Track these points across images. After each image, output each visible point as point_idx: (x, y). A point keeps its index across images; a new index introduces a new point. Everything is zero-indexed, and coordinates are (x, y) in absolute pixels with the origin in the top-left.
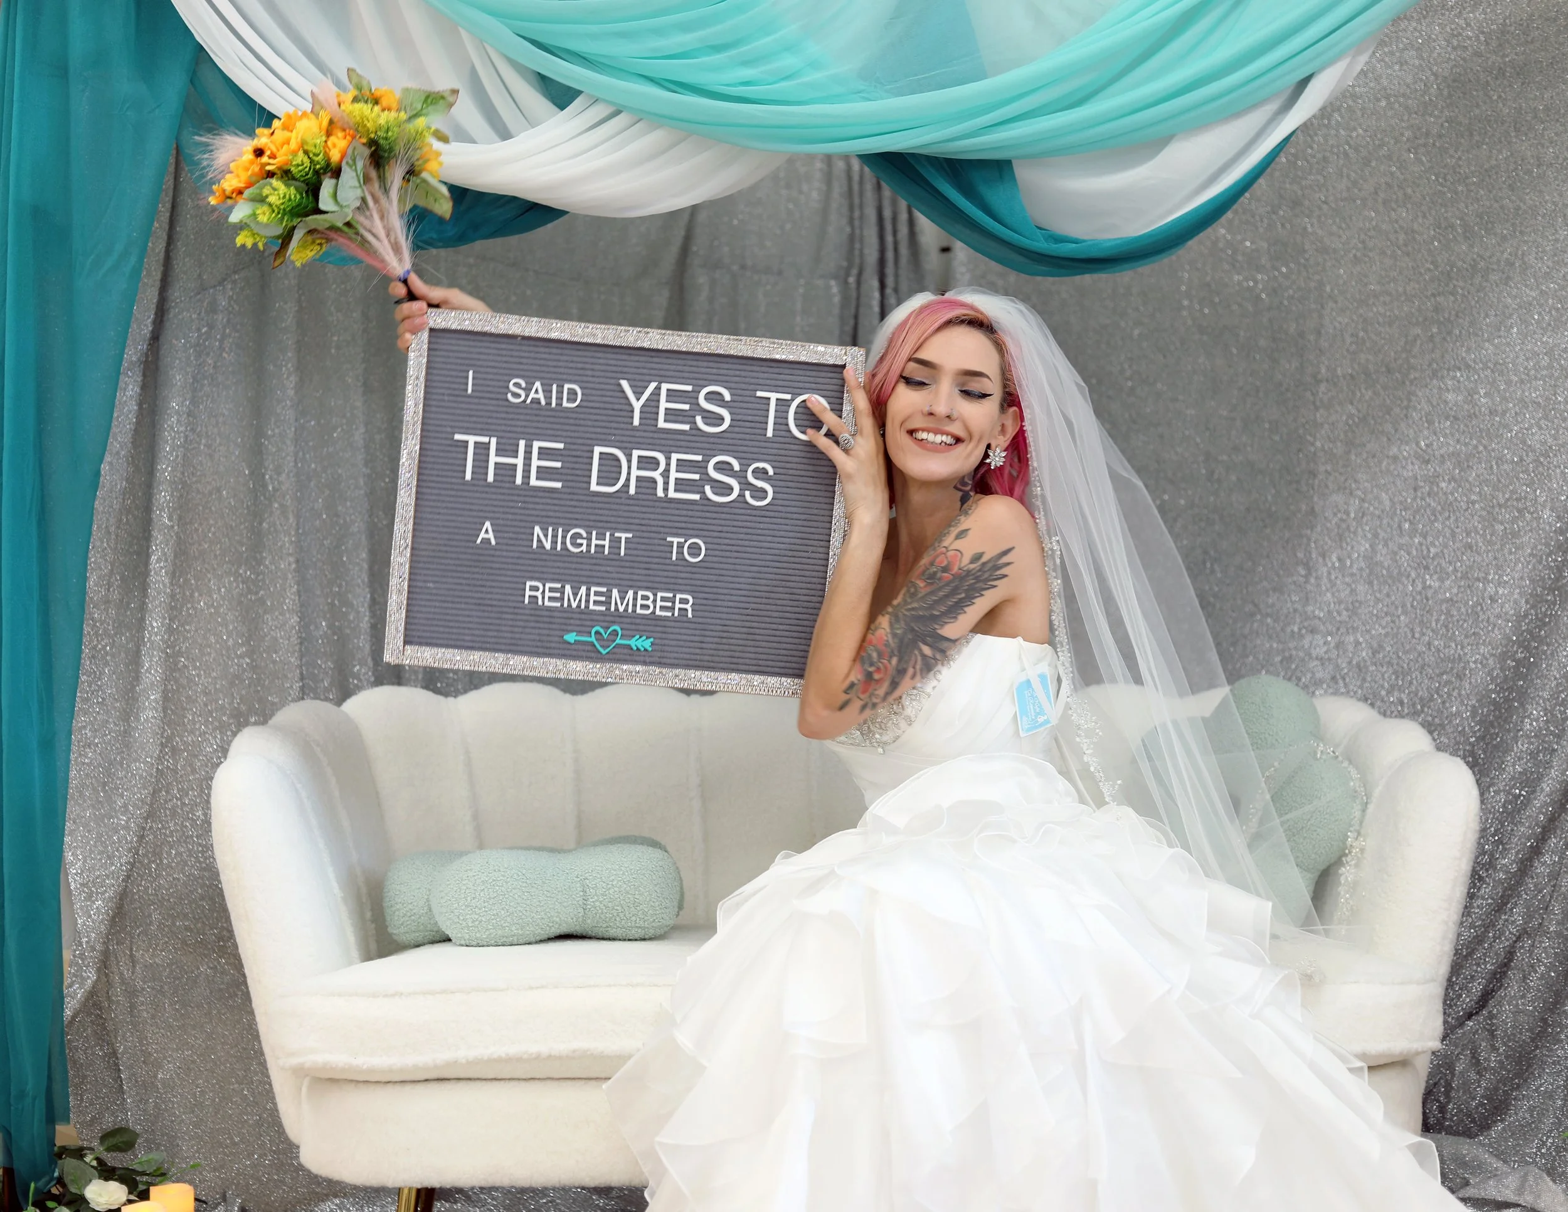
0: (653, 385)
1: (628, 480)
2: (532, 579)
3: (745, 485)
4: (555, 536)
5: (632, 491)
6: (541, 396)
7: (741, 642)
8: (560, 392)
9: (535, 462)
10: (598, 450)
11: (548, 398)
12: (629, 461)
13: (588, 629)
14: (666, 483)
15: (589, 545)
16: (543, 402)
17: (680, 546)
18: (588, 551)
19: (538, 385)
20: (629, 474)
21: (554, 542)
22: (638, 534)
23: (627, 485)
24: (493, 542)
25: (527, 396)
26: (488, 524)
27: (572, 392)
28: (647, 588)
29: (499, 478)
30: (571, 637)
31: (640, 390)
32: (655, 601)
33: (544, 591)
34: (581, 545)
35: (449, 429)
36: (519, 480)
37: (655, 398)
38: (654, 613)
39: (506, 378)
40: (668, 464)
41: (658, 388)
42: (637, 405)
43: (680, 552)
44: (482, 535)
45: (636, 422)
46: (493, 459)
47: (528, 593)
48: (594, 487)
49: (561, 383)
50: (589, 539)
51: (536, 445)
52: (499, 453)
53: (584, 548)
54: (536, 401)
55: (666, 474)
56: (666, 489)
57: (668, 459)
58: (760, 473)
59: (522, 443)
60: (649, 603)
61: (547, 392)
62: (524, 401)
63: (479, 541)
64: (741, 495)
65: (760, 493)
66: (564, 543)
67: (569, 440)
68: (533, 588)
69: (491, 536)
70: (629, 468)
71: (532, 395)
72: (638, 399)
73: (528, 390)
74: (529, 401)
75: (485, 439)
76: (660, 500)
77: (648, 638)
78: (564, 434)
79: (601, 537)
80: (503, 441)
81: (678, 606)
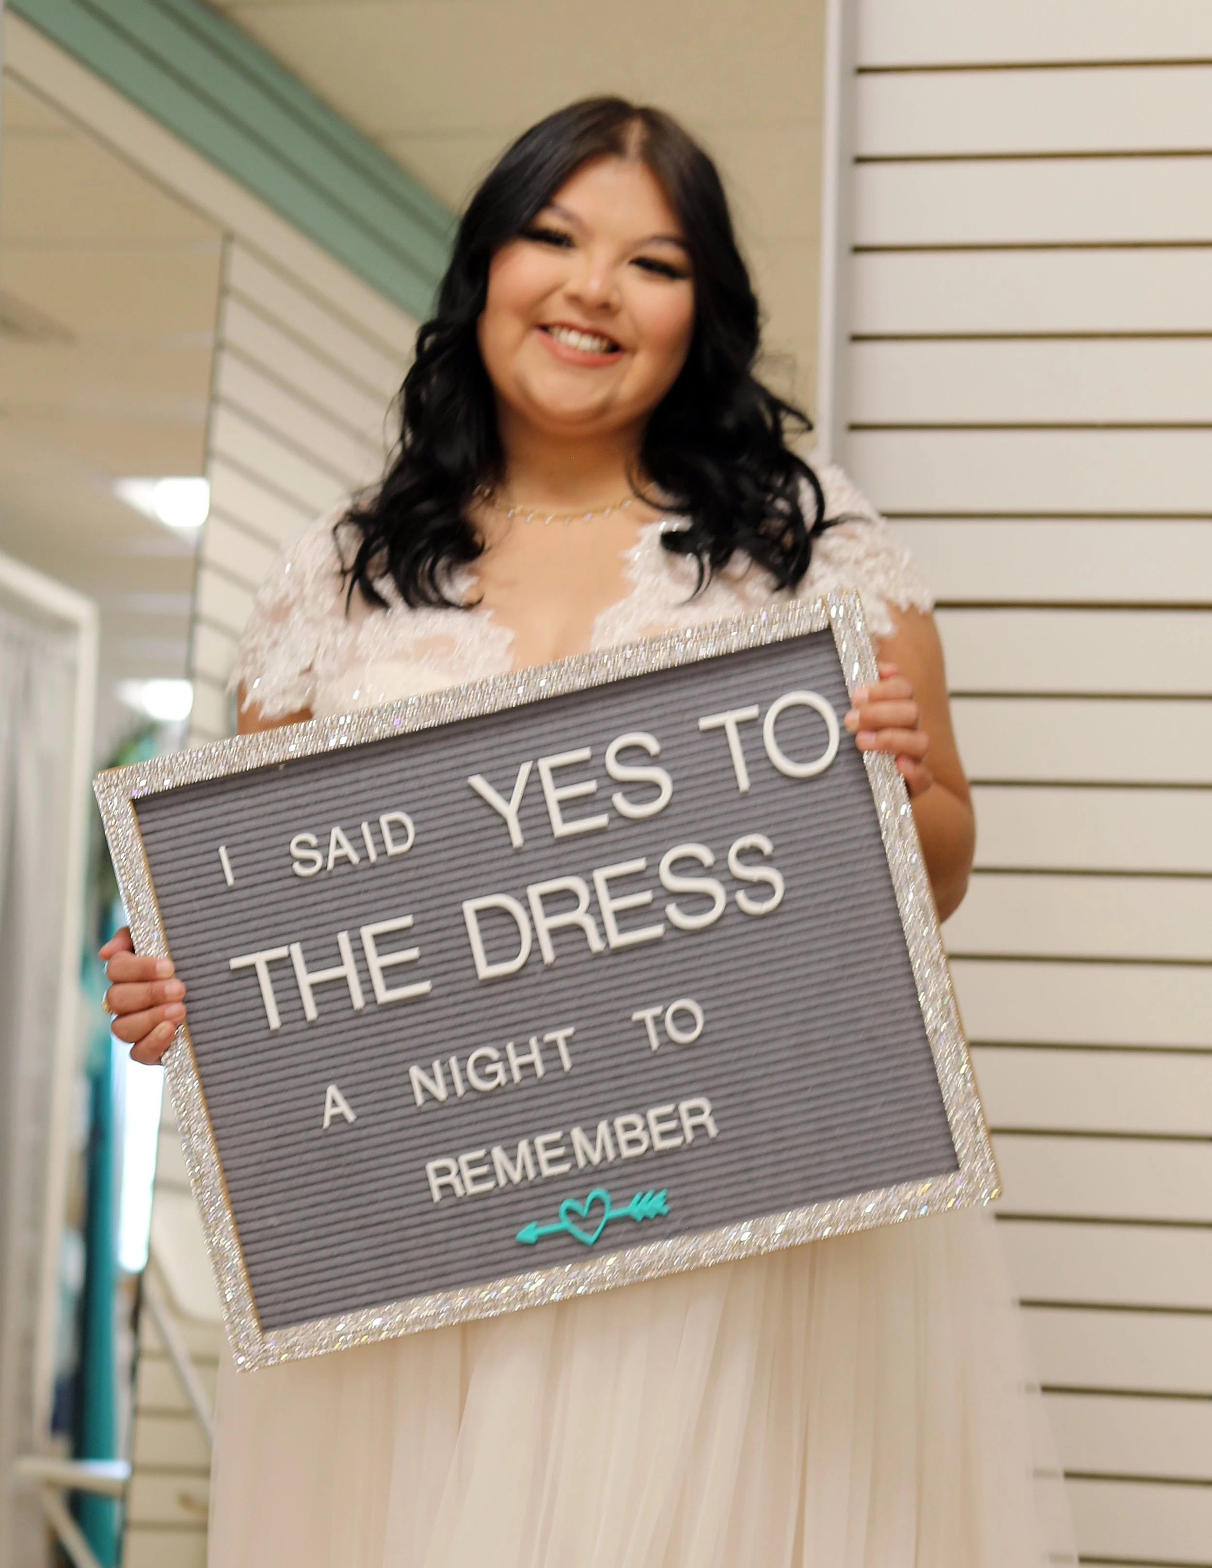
0: (525, 769)
1: (535, 940)
2: (434, 1156)
3: (734, 883)
4: (448, 1073)
5: (549, 955)
6: (348, 849)
7: (813, 1149)
8: (377, 832)
9: (376, 962)
10: (469, 907)
11: (361, 848)
12: (528, 908)
13: (551, 1211)
14: (601, 924)
15: (508, 1070)
16: (355, 858)
17: (659, 1021)
18: (511, 1080)
19: (336, 832)
20: (534, 929)
21: (450, 1084)
22: (582, 1024)
23: (536, 949)
24: (351, 1116)
25: (326, 857)
26: (332, 1091)
27: (397, 826)
28: (628, 1110)
29: (327, 1008)
30: (529, 1233)
31: (505, 784)
32: (646, 1127)
33: (459, 1172)
34: (494, 1075)
35: (218, 955)
36: (358, 1001)
37: (534, 788)
38: (651, 1148)
39: (282, 839)
40: (593, 892)
41: (535, 771)
42: (509, 810)
43: (662, 1032)
44: (329, 1111)
45: (517, 839)
46: (305, 979)
47: (435, 1182)
48: (485, 971)
49: (372, 817)
50: (505, 1060)
51: (367, 932)
52: (312, 964)
53: (501, 1078)
54: (342, 861)
55: (594, 909)
56: (603, 935)
57: (590, 882)
58: (751, 855)
59: (343, 938)
60: (636, 1134)
61: (356, 839)
62: (324, 868)
63: (327, 1123)
64: (731, 903)
65: (761, 889)
66: (466, 1080)
67: (417, 907)
68: (443, 1172)
69: (344, 1108)
70: (531, 919)
71: (333, 853)
72: (509, 800)
73: (323, 847)
74: (331, 865)
75: (281, 952)
76: (599, 956)
77: (657, 1192)
78: (407, 899)
79: (523, 1048)
80: (312, 944)
81: (688, 1123)
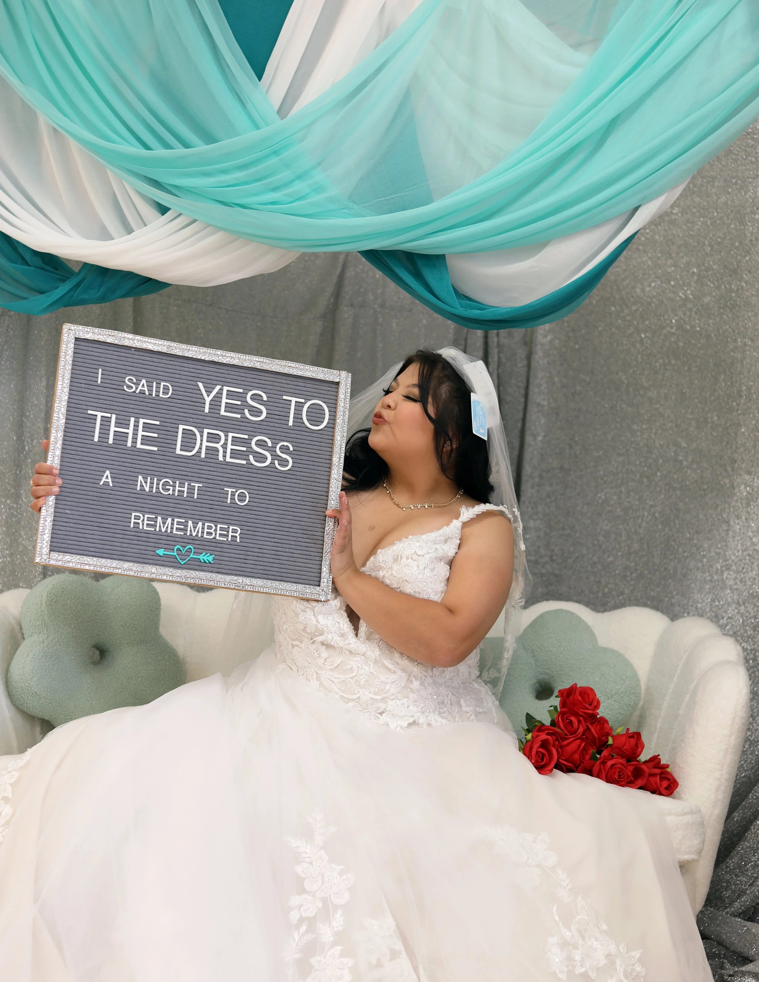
0: (218, 387)
1: (200, 448)
2: (136, 511)
3: (275, 456)
4: (152, 483)
5: (203, 455)
6: (146, 388)
7: (271, 560)
8: (158, 387)
9: (140, 433)
10: (181, 427)
11: (150, 391)
12: (202, 436)
13: (171, 547)
14: (225, 452)
15: (174, 491)
16: (147, 393)
17: (233, 494)
18: (173, 495)
19: (144, 381)
20: (201, 444)
21: (151, 487)
22: (206, 485)
23: (199, 452)
24: (111, 485)
25: (137, 388)
26: (108, 472)
27: (166, 388)
28: (211, 521)
29: (117, 442)
30: (161, 552)
31: (210, 390)
32: (216, 530)
33: (143, 520)
34: (169, 490)
35: (85, 407)
36: (129, 444)
37: (219, 395)
38: (215, 538)
39: (123, 375)
40: (226, 440)
41: (221, 389)
42: (208, 400)
43: (233, 499)
44: (104, 479)
45: (207, 410)
46: (113, 428)
47: (133, 520)
48: (178, 452)
49: (158, 381)
50: (174, 486)
51: (142, 421)
52: (118, 424)
53: (171, 492)
54: (142, 392)
55: (225, 446)
56: (224, 456)
57: (226, 436)
58: (284, 449)
59: (132, 419)
60: (212, 531)
61: (150, 387)
62: (134, 392)
63: (101, 483)
64: (272, 463)
65: (284, 462)
66: (158, 488)
67: (163, 420)
68: (137, 518)
69: (110, 480)
70: (202, 440)
71: (140, 388)
72: (208, 396)
73: (137, 384)
74: (138, 392)
75: (109, 415)
76: (220, 463)
77: (211, 555)
78: (160, 415)
79: (182, 485)
80: (120, 417)
81: (231, 534)
